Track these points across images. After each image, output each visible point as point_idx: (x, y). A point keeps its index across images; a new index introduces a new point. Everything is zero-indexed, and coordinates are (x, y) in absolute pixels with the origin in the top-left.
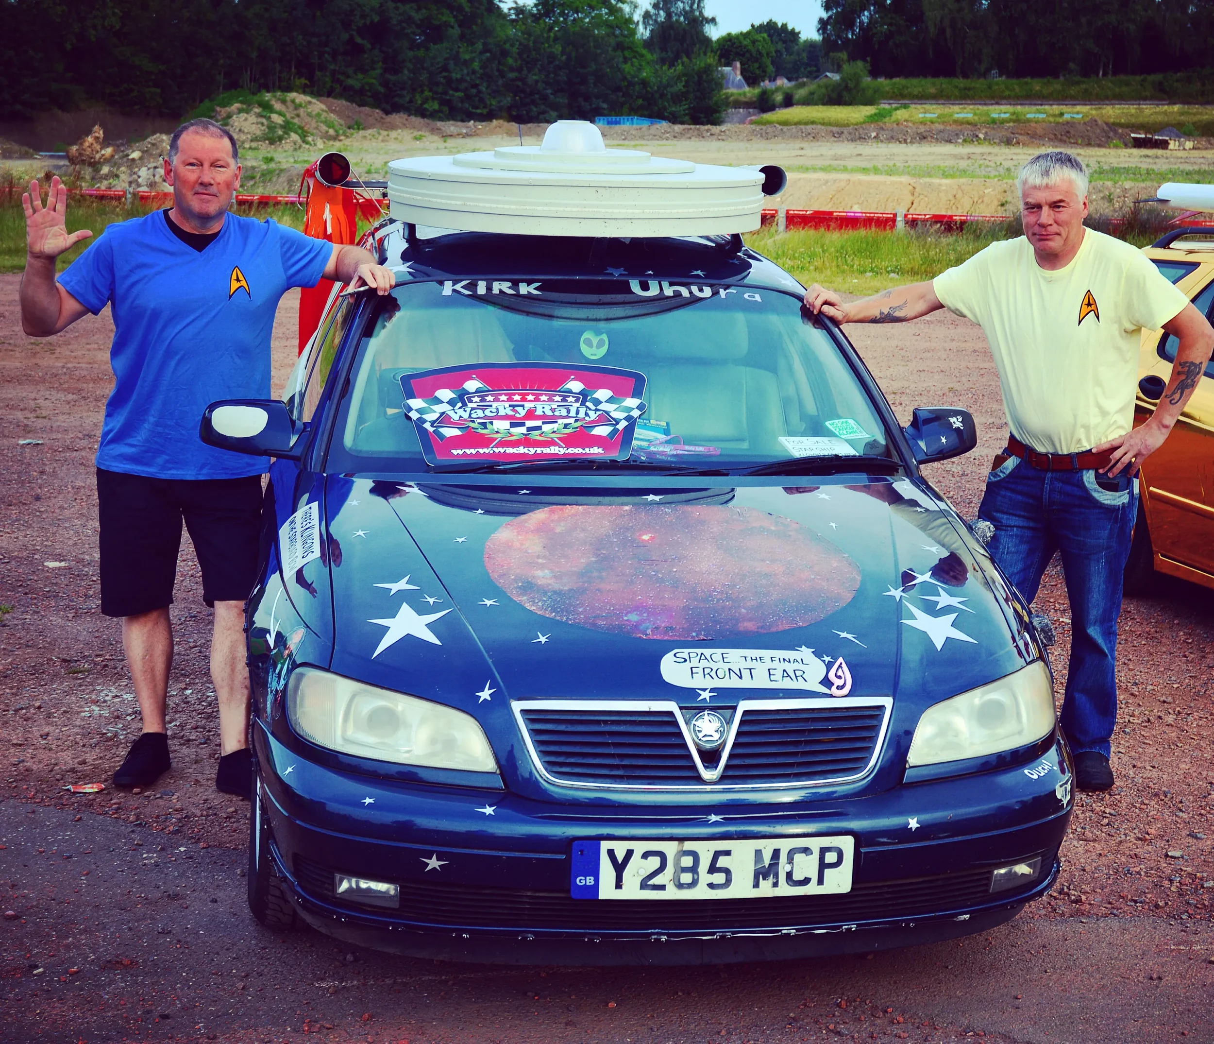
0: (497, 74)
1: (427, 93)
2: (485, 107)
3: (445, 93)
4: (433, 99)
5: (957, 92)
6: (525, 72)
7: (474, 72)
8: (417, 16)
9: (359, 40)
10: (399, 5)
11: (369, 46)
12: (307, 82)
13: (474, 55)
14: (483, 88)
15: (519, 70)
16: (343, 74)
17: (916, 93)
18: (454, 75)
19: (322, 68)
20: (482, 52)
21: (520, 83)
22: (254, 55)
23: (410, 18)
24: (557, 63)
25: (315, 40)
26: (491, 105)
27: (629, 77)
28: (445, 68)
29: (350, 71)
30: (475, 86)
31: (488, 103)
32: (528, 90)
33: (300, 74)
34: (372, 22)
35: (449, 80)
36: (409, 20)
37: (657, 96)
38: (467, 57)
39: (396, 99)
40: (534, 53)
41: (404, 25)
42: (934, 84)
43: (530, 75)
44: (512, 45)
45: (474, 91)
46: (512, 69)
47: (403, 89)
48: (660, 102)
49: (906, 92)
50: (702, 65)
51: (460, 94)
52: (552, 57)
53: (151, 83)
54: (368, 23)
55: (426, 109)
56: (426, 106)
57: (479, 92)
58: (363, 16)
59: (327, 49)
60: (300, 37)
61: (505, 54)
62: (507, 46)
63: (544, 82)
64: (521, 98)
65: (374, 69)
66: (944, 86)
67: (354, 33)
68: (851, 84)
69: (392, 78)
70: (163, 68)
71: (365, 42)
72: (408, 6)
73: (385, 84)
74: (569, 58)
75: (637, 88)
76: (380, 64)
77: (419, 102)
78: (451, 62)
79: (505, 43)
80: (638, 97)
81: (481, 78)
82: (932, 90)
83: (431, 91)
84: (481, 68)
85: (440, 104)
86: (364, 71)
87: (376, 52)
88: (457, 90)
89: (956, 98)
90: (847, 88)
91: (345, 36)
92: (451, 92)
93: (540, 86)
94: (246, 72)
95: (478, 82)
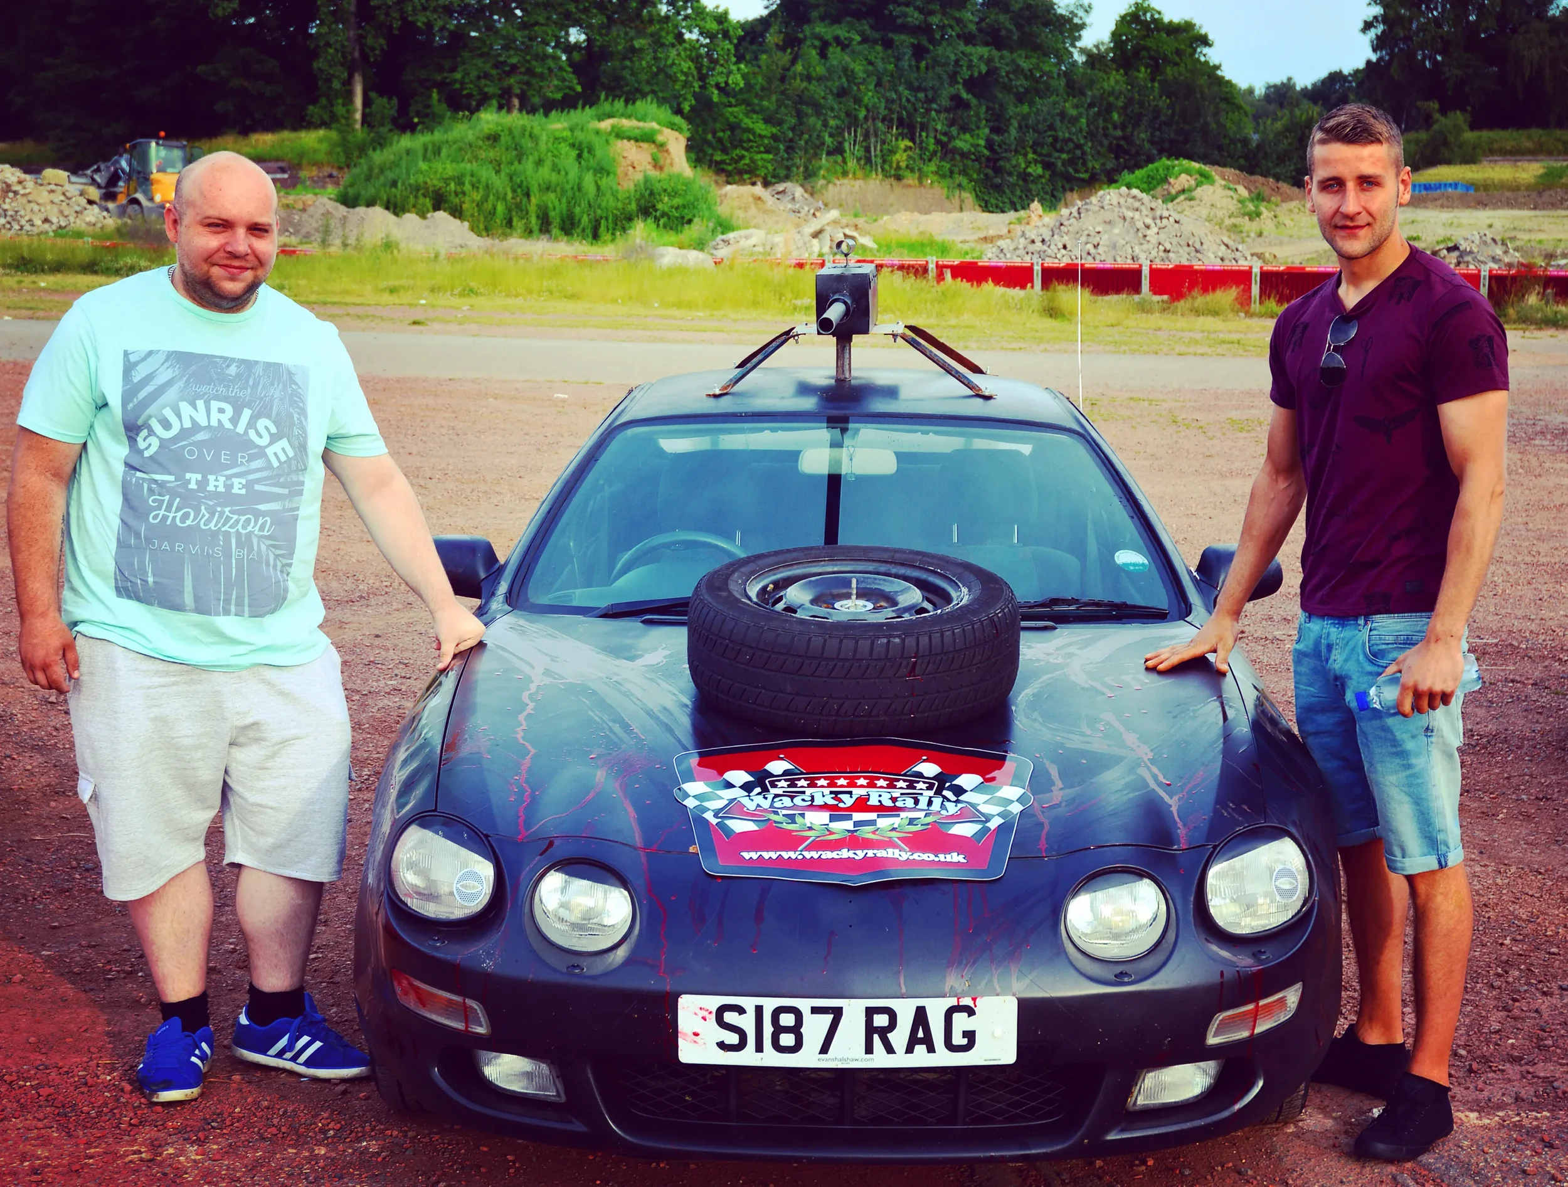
0: (1100, 130)
1: (1031, 156)
2: (1086, 171)
3: (1049, 155)
4: (1036, 161)
5: (1560, 146)
6: (1129, 130)
7: (1081, 130)
8: (1025, 65)
9: (964, 95)
10: (1005, 53)
11: (974, 101)
12: (911, 144)
13: (1081, 110)
14: (1087, 149)
15: (1123, 127)
16: (945, 134)
17: (1509, 148)
18: (1060, 134)
19: (924, 127)
20: (1091, 105)
21: (1123, 143)
22: (862, 113)
23: (1018, 66)
24: (1163, 118)
25: (921, 95)
26: (1094, 168)
27: (1231, 133)
28: (1051, 127)
29: (954, 131)
30: (1078, 146)
31: (1090, 165)
32: (1133, 151)
33: (903, 136)
34: (980, 73)
35: (1056, 139)
36: (1018, 70)
37: (1260, 155)
38: (1074, 112)
39: (1001, 163)
40: (1137, 106)
41: (1012, 76)
42: (1530, 137)
43: (1135, 133)
44: (1117, 98)
45: (1078, 152)
46: (1115, 127)
47: (1006, 151)
48: (1263, 162)
49: (1496, 146)
50: (1304, 118)
51: (1064, 156)
52: (1157, 111)
53: (762, 149)
54: (976, 74)
55: (1030, 174)
56: (1029, 170)
57: (1084, 153)
58: (970, 67)
59: (934, 106)
60: (906, 92)
61: (1109, 108)
62: (1111, 99)
63: (1148, 141)
64: (1125, 160)
65: (978, 128)
66: (1544, 139)
67: (960, 87)
68: (1451, 139)
69: (995, 137)
70: (774, 130)
71: (970, 96)
72: (1015, 55)
73: (990, 145)
74: (1173, 114)
75: (1239, 145)
76: (984, 122)
77: (1023, 166)
78: (1058, 119)
79: (1109, 95)
80: (1240, 157)
81: (1085, 137)
82: (1529, 144)
83: (1035, 152)
84: (1088, 125)
85: (1043, 168)
86: (970, 131)
87: (984, 109)
88: (1061, 151)
89: (1559, 154)
90: (1445, 143)
91: (952, 90)
92: (1056, 154)
93: (1147, 145)
94: (850, 134)
95: (1082, 141)
